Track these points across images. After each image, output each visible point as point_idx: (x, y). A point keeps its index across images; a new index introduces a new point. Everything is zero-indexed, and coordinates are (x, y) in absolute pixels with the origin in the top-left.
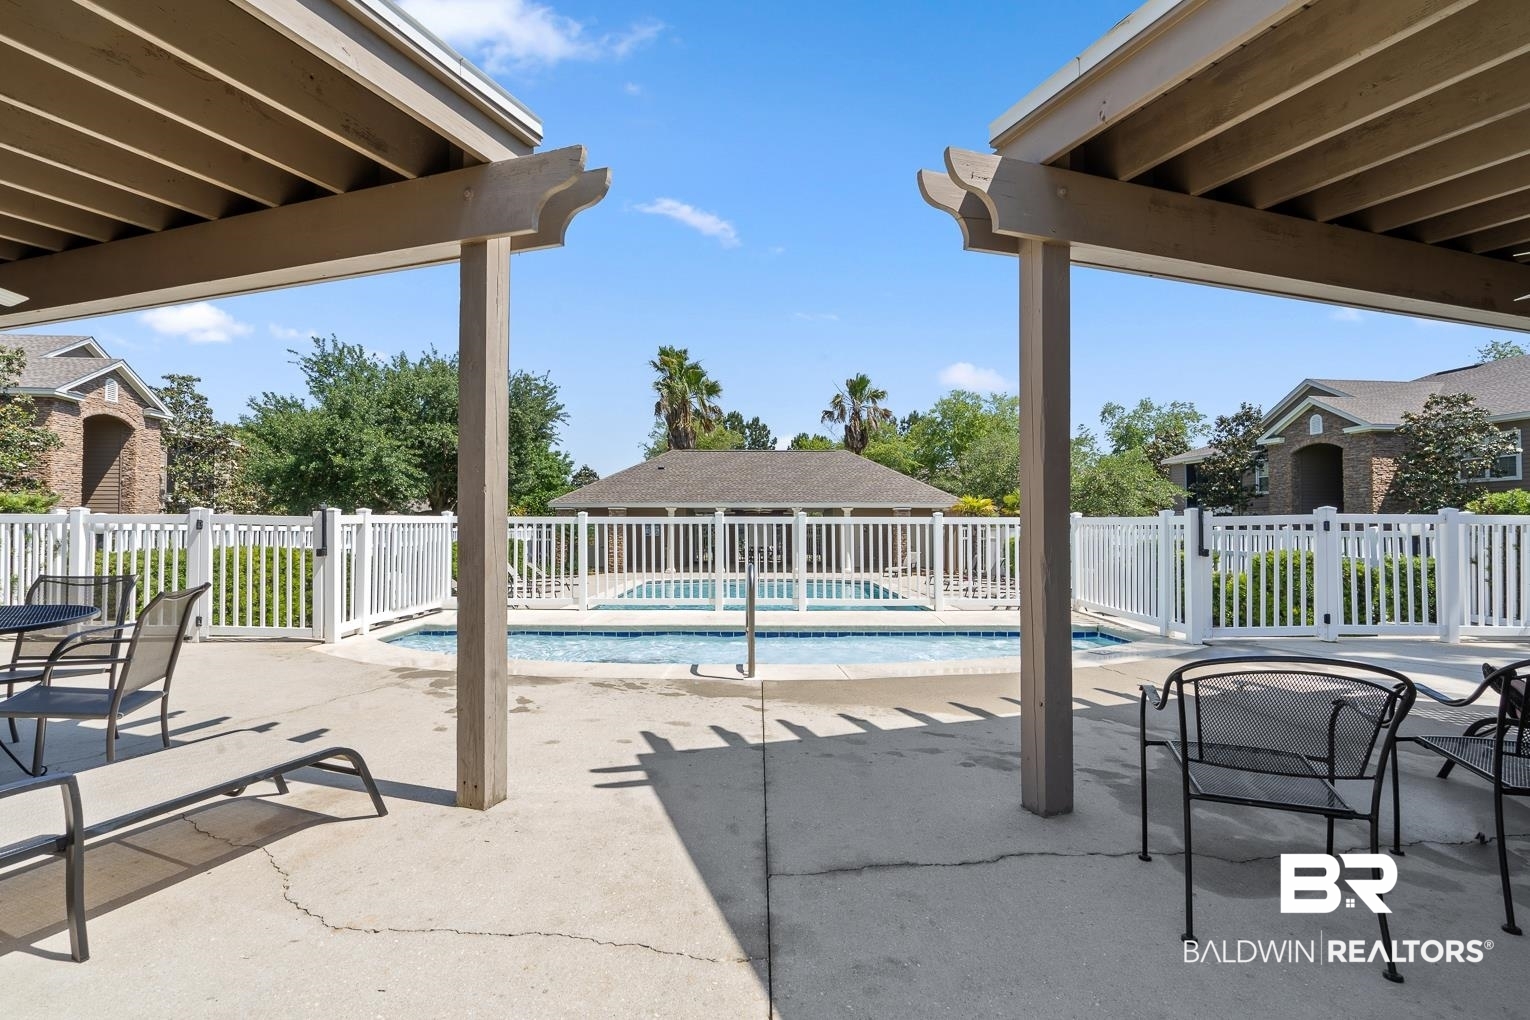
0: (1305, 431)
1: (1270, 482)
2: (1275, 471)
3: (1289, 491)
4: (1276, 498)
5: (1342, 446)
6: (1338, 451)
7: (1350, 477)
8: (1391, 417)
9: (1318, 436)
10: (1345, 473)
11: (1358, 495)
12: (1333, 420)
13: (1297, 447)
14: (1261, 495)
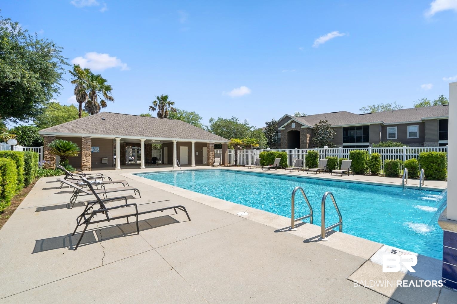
0: (291, 127)
1: (281, 139)
2: (283, 136)
3: (286, 142)
4: (283, 143)
5: (300, 131)
6: (299, 132)
7: (302, 138)
8: (311, 125)
9: (294, 128)
10: (300, 138)
11: (304, 143)
12: (298, 125)
13: (288, 131)
14: (278, 143)
